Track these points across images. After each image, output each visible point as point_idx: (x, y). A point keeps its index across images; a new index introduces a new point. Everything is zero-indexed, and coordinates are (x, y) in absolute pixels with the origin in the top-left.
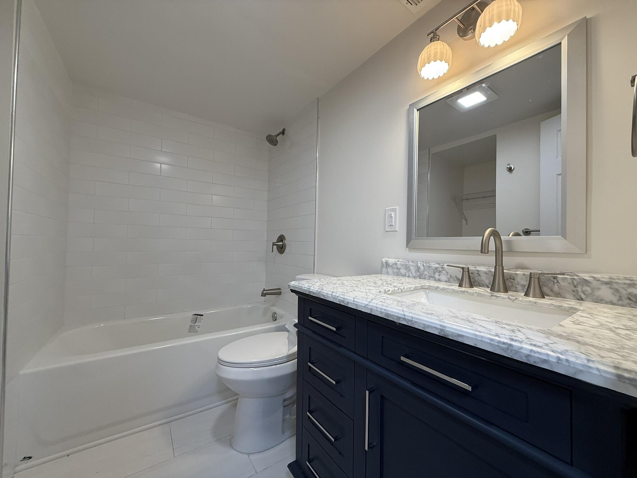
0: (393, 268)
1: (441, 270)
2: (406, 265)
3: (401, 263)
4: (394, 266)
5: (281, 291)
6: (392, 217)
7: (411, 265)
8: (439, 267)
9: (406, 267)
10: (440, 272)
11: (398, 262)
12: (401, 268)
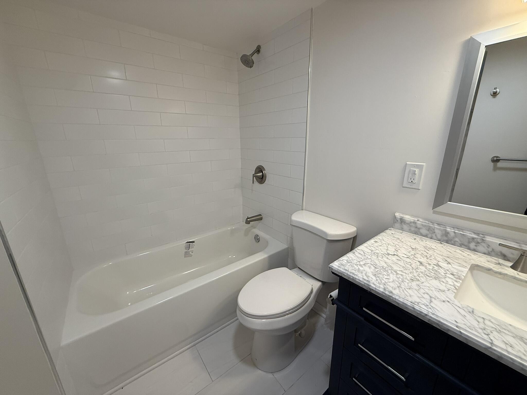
0: (410, 226)
1: (480, 241)
2: (430, 226)
3: (423, 223)
4: (413, 224)
5: (261, 216)
6: (416, 174)
7: (437, 228)
8: (477, 238)
9: (429, 229)
10: (478, 243)
11: (418, 222)
12: (422, 228)
